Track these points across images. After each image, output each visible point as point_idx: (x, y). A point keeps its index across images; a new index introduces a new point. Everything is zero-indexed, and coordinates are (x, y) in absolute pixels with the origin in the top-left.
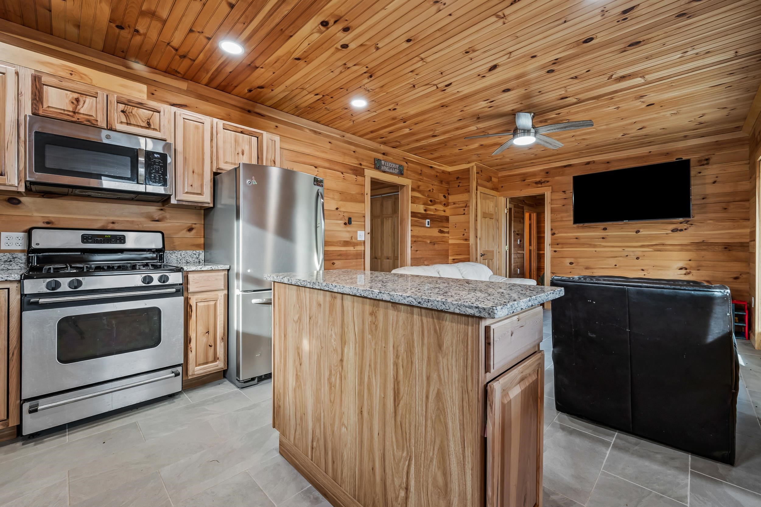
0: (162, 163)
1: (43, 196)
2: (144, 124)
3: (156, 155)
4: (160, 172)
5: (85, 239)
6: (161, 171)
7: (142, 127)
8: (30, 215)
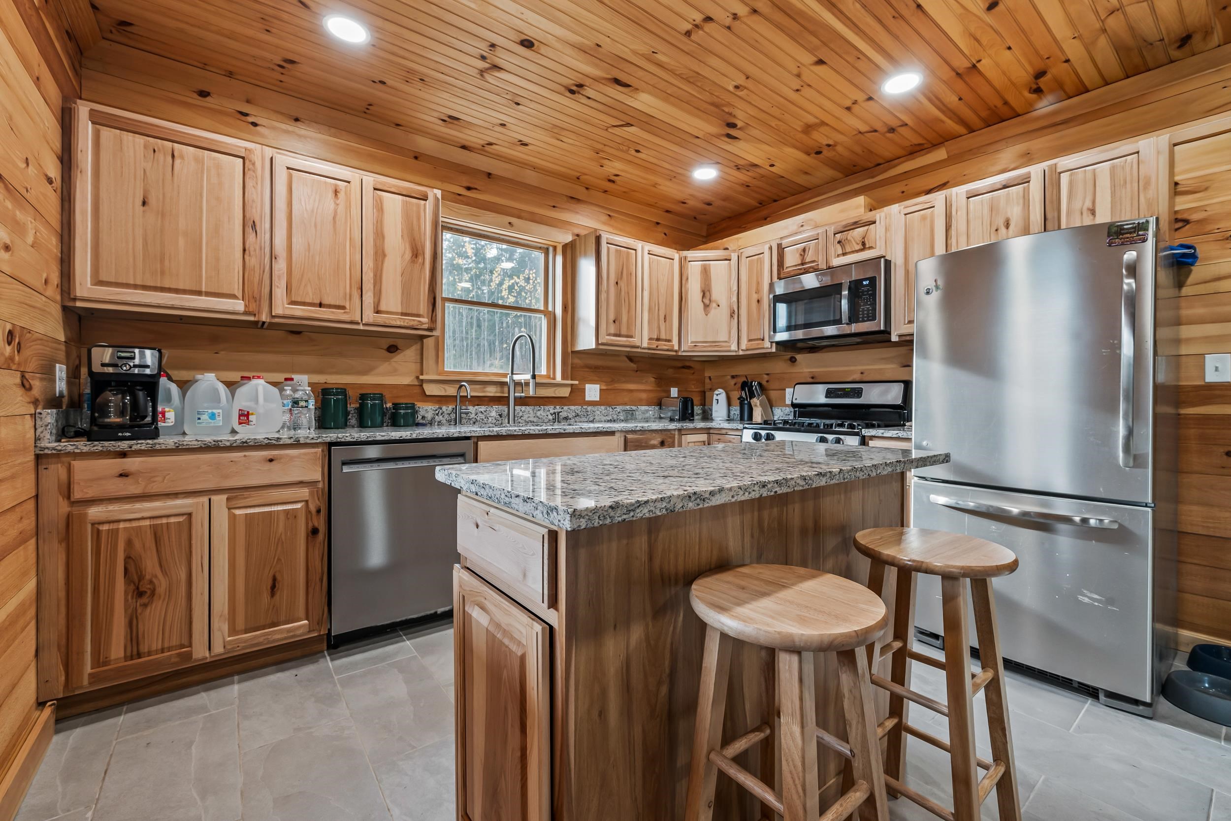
0: (870, 291)
1: (810, 352)
2: (858, 247)
3: (864, 283)
4: (869, 303)
5: (829, 394)
6: (870, 301)
7: (857, 251)
8: (801, 371)
